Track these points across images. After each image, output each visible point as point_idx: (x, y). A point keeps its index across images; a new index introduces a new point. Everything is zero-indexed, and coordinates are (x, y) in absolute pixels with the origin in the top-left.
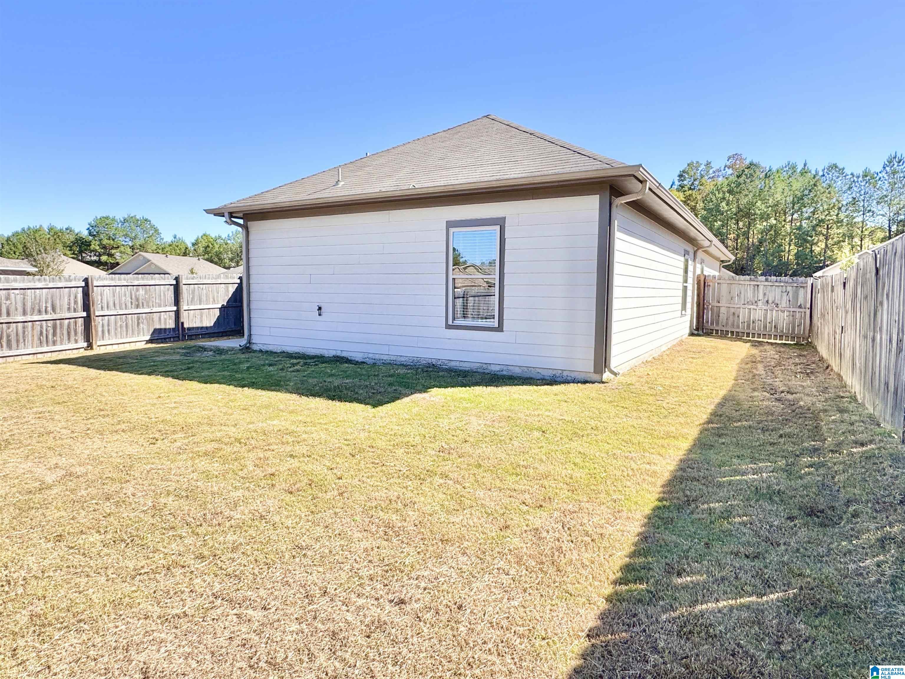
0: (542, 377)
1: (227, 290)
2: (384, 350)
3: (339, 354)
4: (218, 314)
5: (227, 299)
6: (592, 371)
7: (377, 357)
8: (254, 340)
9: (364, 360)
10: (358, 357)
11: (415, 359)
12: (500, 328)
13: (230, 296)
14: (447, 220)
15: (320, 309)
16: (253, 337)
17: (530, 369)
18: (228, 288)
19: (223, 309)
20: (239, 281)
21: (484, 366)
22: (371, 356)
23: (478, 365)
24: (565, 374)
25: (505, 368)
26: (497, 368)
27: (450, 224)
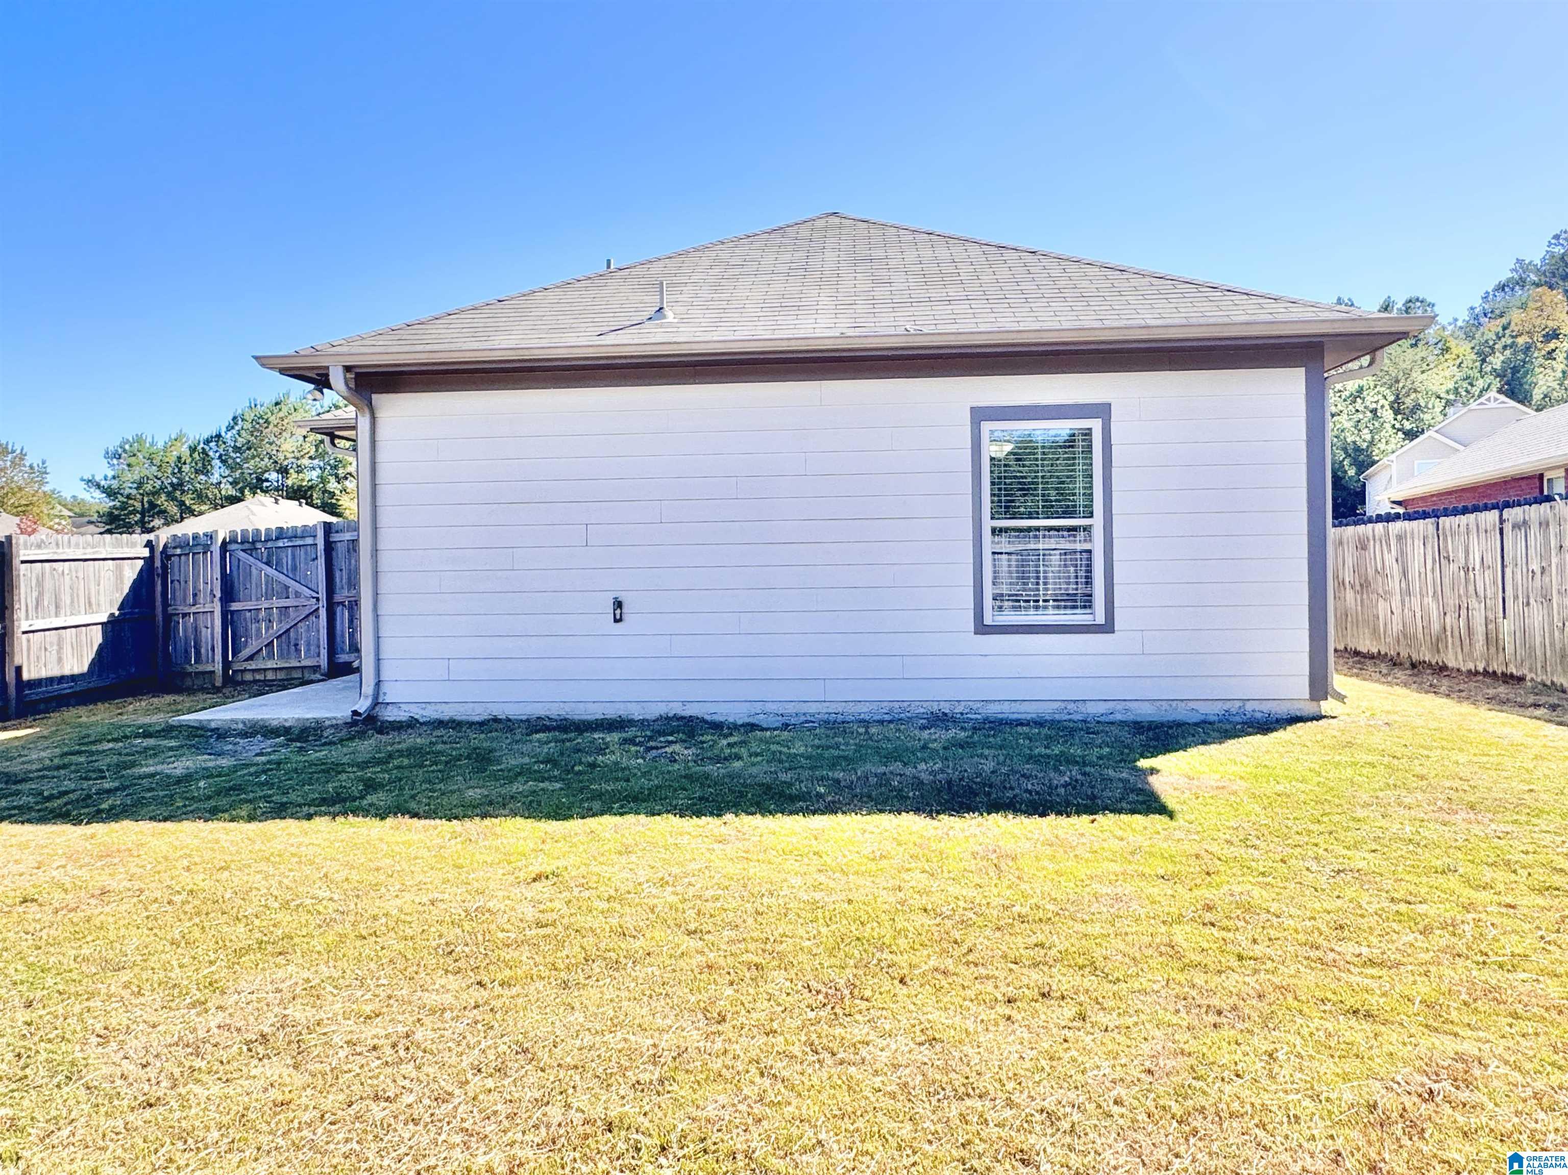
0: (1203, 717)
1: (120, 577)
2: (811, 692)
3: (677, 709)
4: (100, 640)
5: (119, 598)
6: (1307, 696)
7: (791, 709)
8: (391, 694)
9: (751, 720)
10: (736, 714)
11: (896, 705)
12: (1108, 627)
13: (126, 590)
14: (975, 404)
15: (618, 604)
16: (385, 688)
17: (1174, 704)
18: (120, 570)
19: (111, 627)
20: (146, 553)
21: (1071, 706)
22: (771, 707)
23: (1056, 705)
24: (1249, 707)
25: (1120, 706)
26: (1101, 708)
27: (980, 415)
